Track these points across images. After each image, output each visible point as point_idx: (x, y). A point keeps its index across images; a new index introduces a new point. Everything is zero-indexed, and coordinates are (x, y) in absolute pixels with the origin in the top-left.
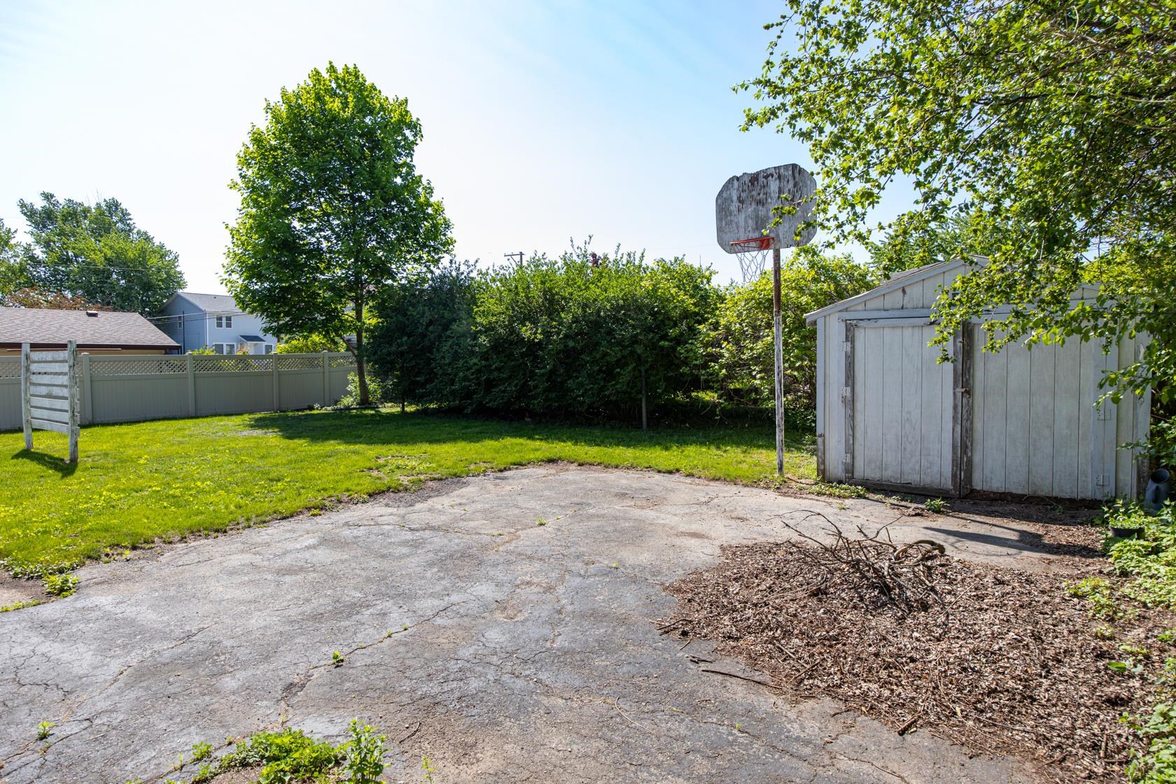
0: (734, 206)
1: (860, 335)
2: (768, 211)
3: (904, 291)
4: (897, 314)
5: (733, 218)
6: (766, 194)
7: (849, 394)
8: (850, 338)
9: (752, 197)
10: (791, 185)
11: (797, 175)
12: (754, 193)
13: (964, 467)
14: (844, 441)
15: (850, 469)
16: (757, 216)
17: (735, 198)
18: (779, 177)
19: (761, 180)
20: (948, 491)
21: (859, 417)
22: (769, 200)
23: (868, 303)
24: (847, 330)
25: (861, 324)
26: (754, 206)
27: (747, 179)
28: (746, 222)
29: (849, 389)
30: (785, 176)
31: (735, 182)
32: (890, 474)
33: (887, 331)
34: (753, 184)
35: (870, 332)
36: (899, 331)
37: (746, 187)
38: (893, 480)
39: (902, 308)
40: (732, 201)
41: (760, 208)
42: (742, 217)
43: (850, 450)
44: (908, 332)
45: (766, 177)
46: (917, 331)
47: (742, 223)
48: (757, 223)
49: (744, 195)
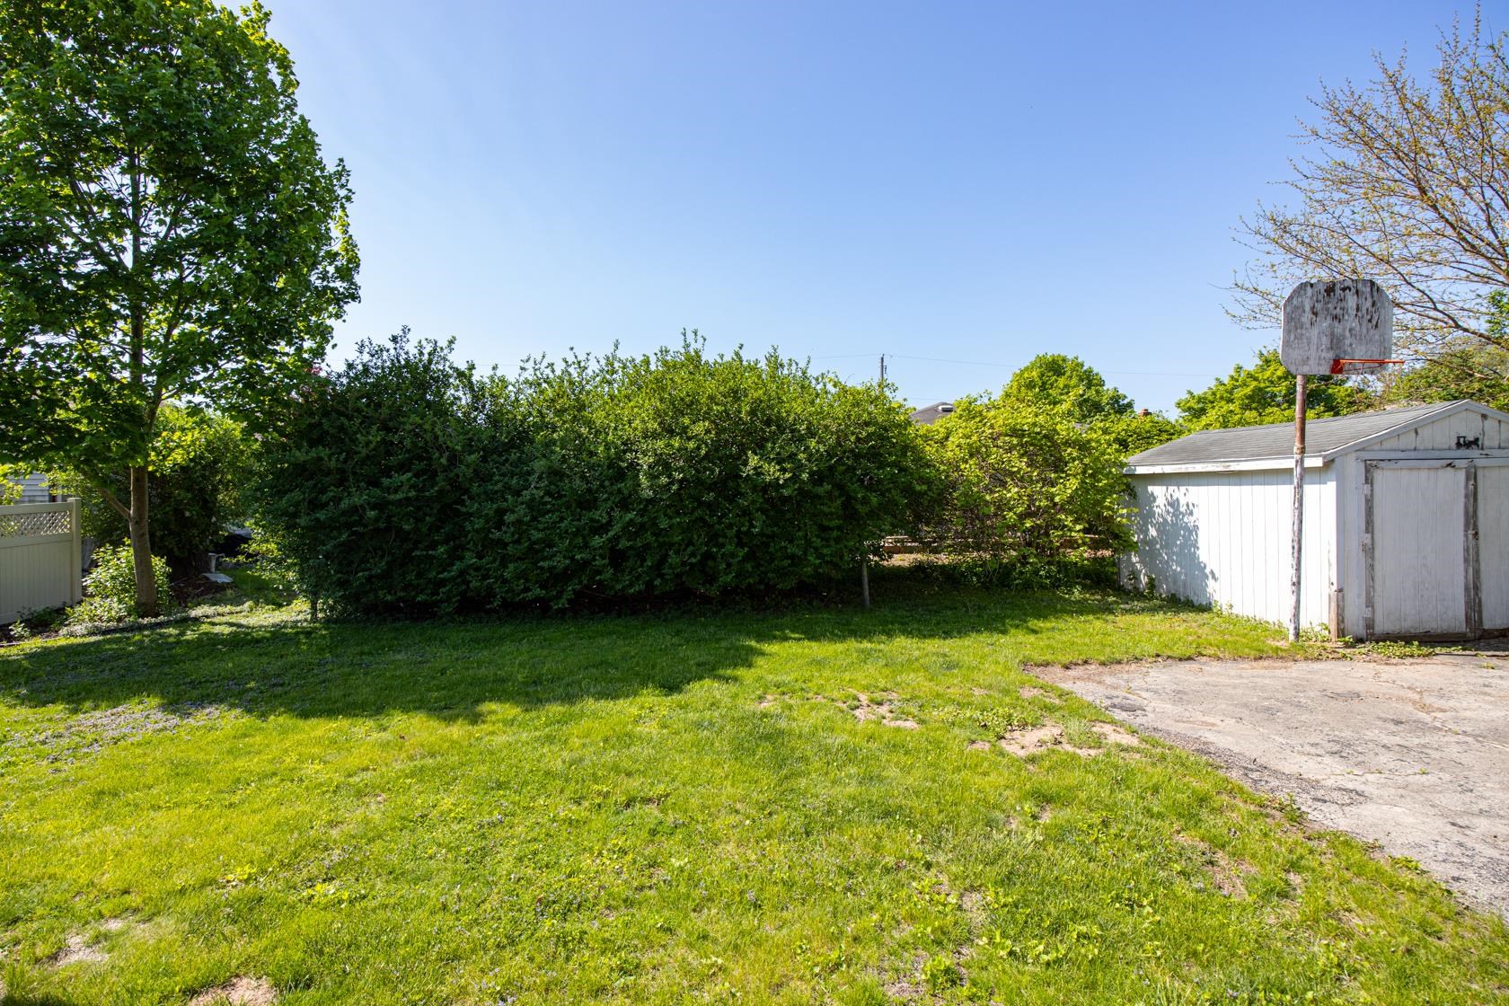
0: (1307, 317)
1: (1378, 476)
2: (1344, 329)
3: (1416, 432)
4: (1413, 455)
5: (1304, 332)
6: (1342, 309)
7: (1368, 541)
8: (1369, 480)
9: (1327, 309)
10: (1369, 304)
11: (1375, 294)
12: (1330, 305)
13: (1477, 609)
14: (1364, 593)
15: (1370, 624)
16: (1332, 334)
17: (1307, 308)
18: (1357, 292)
19: (1338, 292)
20: (1464, 634)
21: (1377, 566)
22: (1346, 317)
23: (1384, 443)
24: (1367, 471)
25: (1382, 464)
26: (1329, 320)
27: (1322, 288)
28: (1319, 338)
29: (1369, 535)
30: (1363, 293)
31: (1309, 288)
32: (1407, 625)
33: (1404, 472)
34: (1329, 295)
35: (1387, 473)
36: (1415, 473)
37: (1320, 297)
38: (1413, 631)
39: (1415, 449)
40: (1304, 311)
41: (1336, 324)
42: (1315, 332)
43: (1370, 603)
44: (1424, 474)
45: (1344, 290)
46: (1432, 473)
47: (1315, 340)
48: (1332, 342)
49: (1319, 306)
